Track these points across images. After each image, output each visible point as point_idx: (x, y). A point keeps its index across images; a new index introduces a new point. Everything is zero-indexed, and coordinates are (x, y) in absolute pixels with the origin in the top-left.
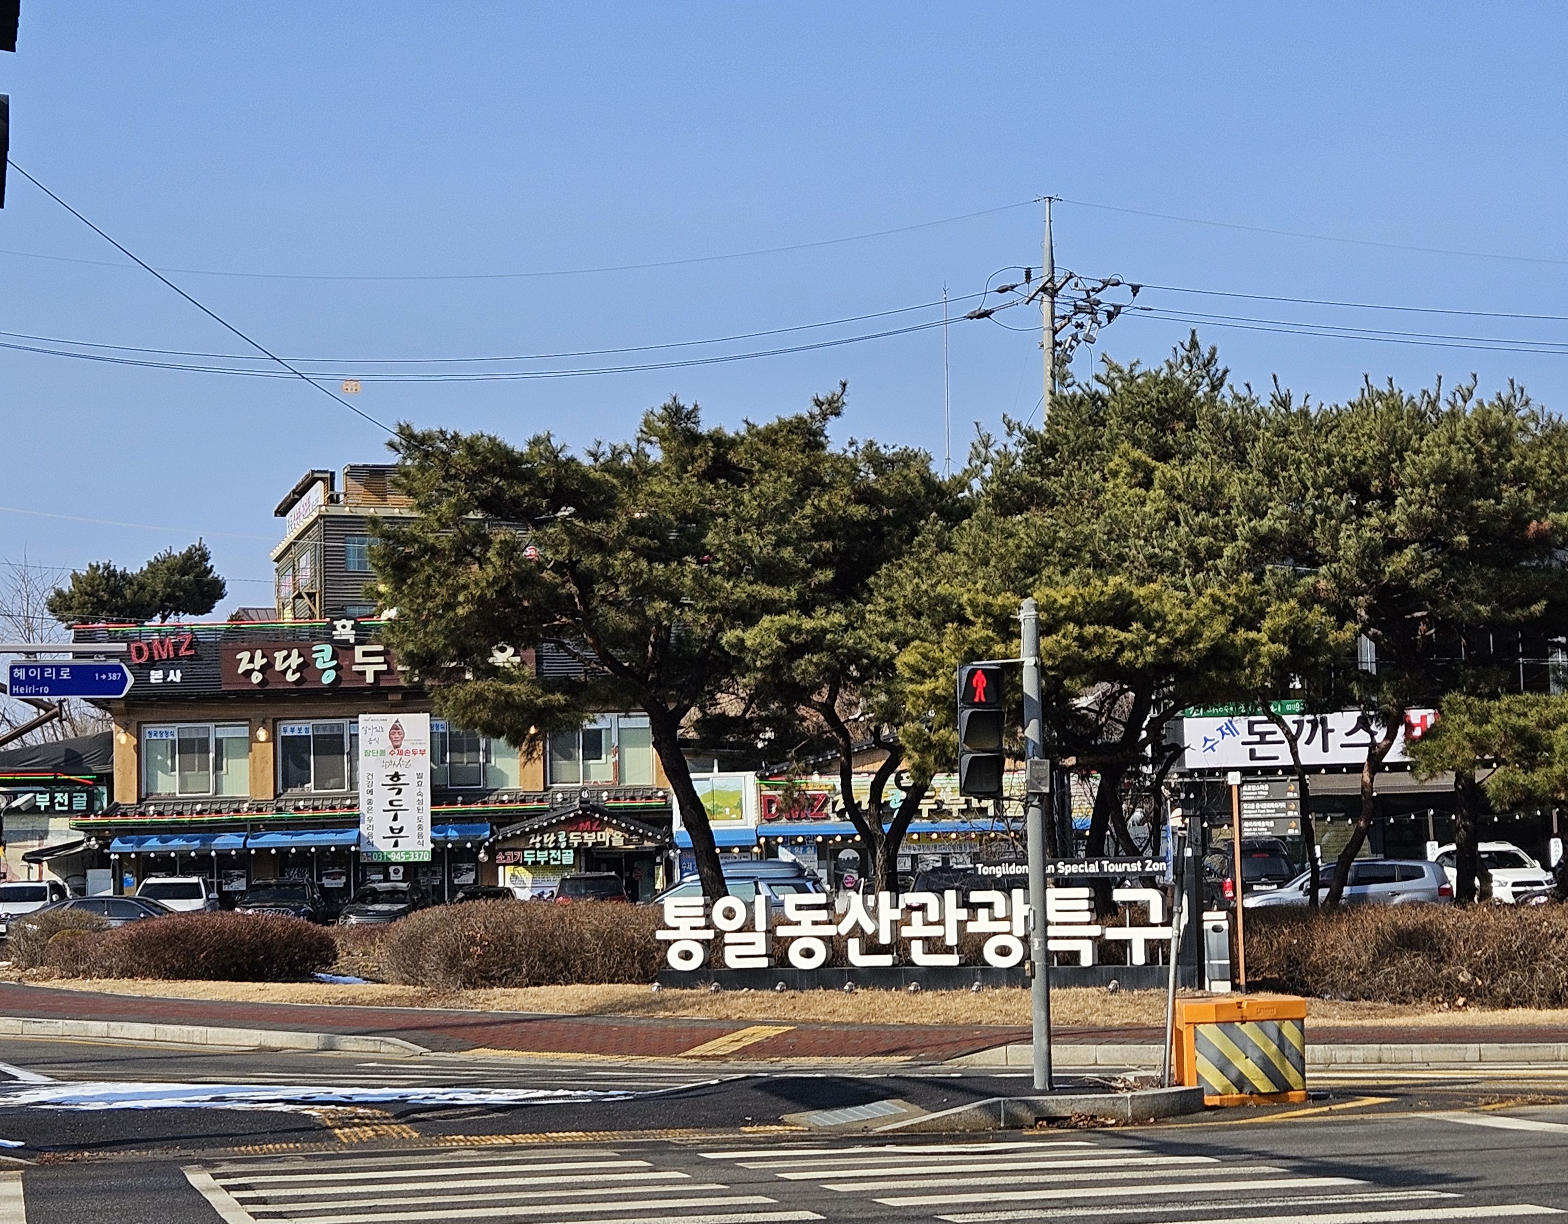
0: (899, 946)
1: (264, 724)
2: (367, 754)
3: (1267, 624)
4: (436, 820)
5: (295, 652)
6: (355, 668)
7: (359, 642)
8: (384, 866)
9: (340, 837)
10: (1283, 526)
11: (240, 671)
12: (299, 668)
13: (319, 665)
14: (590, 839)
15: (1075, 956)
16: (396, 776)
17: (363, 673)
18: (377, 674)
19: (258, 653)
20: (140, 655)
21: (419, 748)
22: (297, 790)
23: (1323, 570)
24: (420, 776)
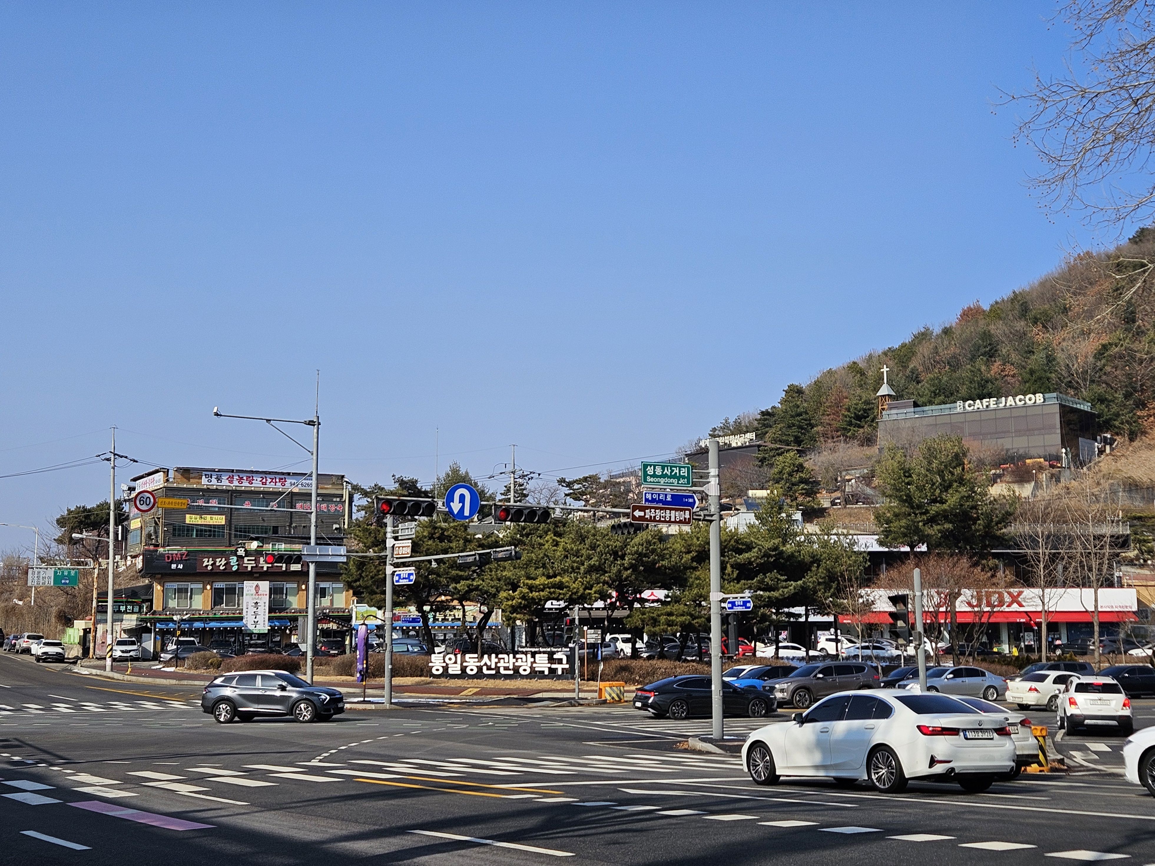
0: (497, 668)
1: (208, 583)
2: (247, 595)
3: (594, 589)
4: (270, 619)
5: (224, 559)
6: (244, 565)
7: (246, 556)
8: (251, 634)
9: (237, 624)
10: (597, 563)
11: (204, 565)
12: (225, 565)
13: (232, 564)
14: (325, 626)
15: (543, 672)
16: (257, 603)
17: (247, 567)
18: (252, 567)
19: (211, 559)
20: (168, 559)
21: (265, 593)
22: (219, 607)
23: (606, 575)
24: (265, 603)
